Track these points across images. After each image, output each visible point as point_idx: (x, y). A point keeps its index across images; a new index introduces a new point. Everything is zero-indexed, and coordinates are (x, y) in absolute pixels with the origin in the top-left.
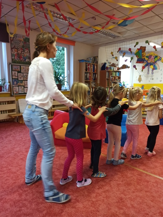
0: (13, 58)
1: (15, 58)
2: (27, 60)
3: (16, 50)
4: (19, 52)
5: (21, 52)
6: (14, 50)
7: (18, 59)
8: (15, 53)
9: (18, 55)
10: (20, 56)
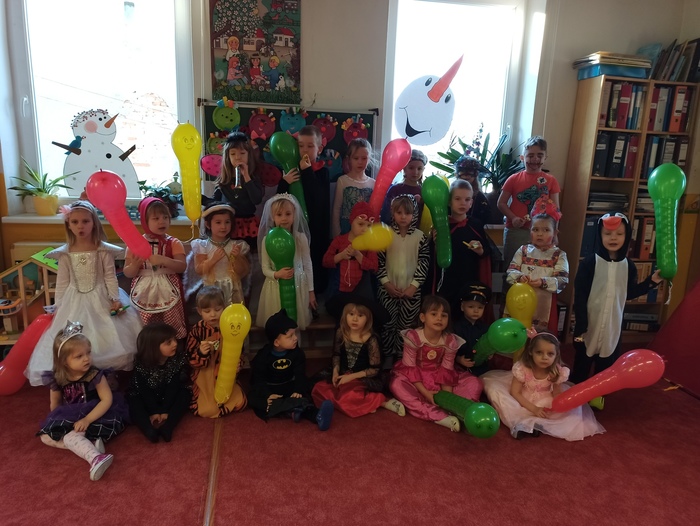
0: (220, 75)
1: (229, 77)
2: (282, 84)
3: (232, 38)
4: (246, 47)
5: (258, 49)
6: (226, 41)
7: (240, 80)
8: (230, 54)
9: (242, 63)
10: (252, 65)
